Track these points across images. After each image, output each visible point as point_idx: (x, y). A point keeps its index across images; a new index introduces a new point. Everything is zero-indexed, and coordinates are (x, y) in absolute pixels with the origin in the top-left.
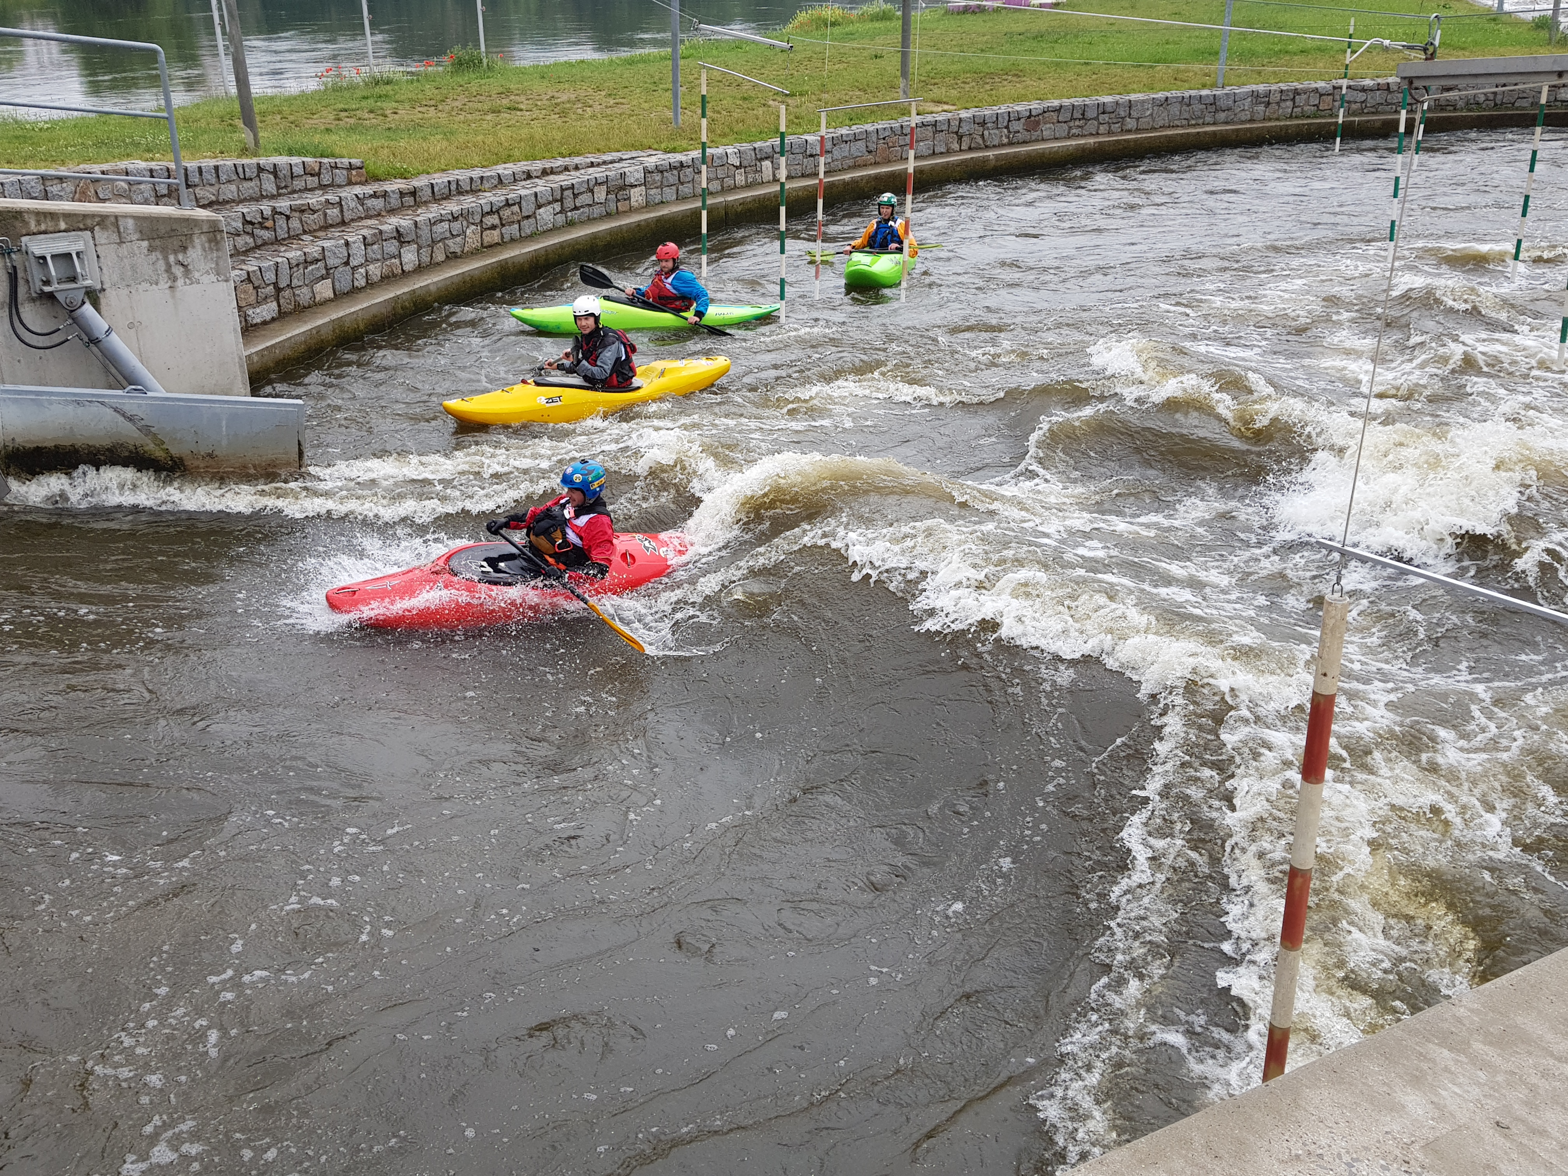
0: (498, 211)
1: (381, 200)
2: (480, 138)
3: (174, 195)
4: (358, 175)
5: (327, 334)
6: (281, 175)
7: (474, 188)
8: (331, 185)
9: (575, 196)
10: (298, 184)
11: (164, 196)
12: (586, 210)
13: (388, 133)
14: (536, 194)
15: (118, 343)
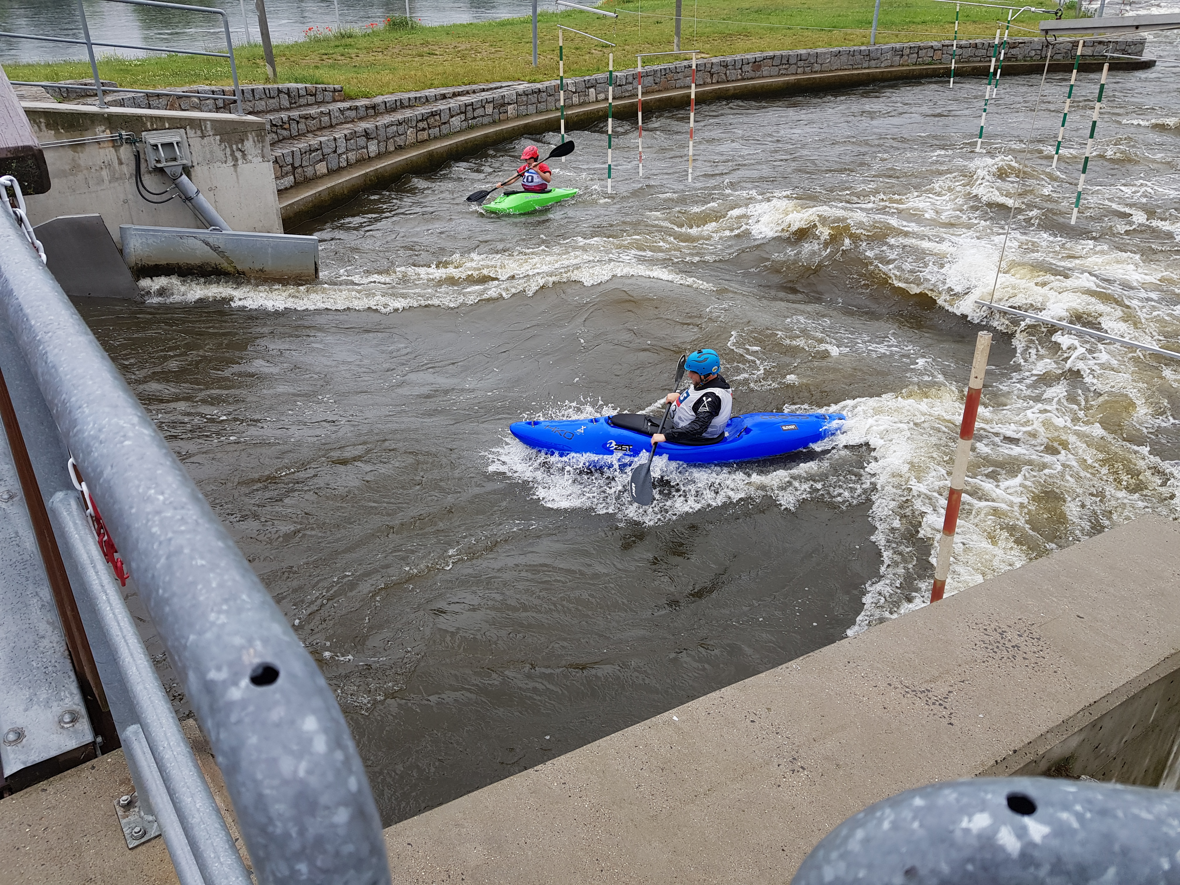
0: (426, 119)
1: (354, 112)
2: (413, 73)
3: (227, 107)
4: (340, 96)
5: (325, 196)
6: (292, 95)
7: (410, 104)
8: (323, 102)
9: (474, 110)
10: (303, 101)
11: (221, 108)
12: (481, 119)
13: (356, 69)
14: (450, 109)
15: (203, 199)
